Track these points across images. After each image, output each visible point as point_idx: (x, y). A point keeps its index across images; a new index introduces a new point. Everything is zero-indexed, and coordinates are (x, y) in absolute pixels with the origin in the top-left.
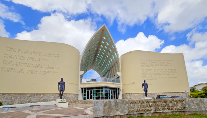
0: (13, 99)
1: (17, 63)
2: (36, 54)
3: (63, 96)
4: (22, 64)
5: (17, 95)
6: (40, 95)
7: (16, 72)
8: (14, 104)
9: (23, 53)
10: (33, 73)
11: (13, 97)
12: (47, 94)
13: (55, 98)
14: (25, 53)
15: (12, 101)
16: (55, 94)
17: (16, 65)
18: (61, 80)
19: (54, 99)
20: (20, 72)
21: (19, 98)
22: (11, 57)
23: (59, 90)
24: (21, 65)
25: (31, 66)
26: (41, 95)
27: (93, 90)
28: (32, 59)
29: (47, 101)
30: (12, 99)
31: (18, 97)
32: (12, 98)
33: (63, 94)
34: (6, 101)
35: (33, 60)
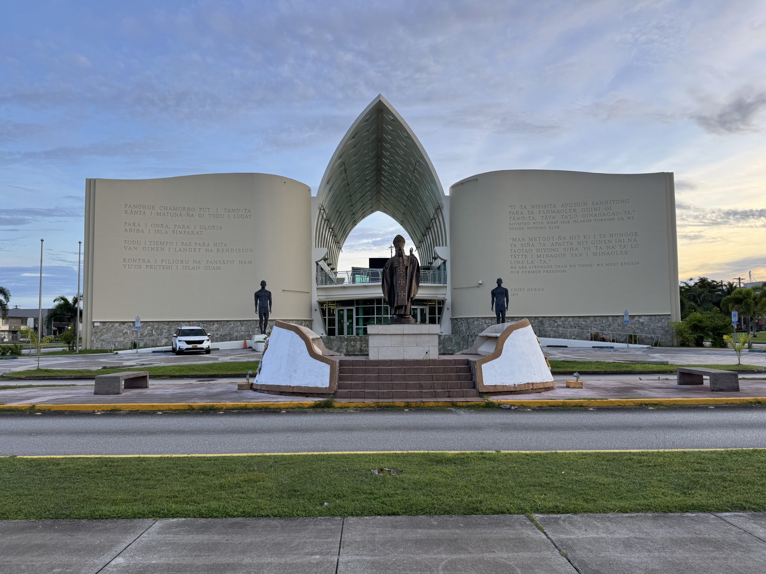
0: (155, 333)
1: (152, 243)
2: (192, 215)
3: (268, 325)
4: (162, 246)
5: (162, 325)
6: (212, 323)
7: (153, 267)
8: (158, 345)
9: (162, 214)
10: (191, 267)
11: (154, 331)
12: (228, 321)
13: (249, 332)
14: (166, 214)
15: (152, 338)
16: (247, 321)
17: (150, 249)
18: (261, 287)
19: (247, 333)
20: (161, 267)
21: (166, 333)
22: (138, 231)
23: (258, 313)
24: (160, 249)
25: (182, 249)
26: (214, 324)
27: (354, 308)
28: (184, 230)
29: (230, 340)
30: (152, 335)
31: (165, 331)
32: (152, 331)
33: (268, 322)
34: (141, 340)
35: (187, 230)
